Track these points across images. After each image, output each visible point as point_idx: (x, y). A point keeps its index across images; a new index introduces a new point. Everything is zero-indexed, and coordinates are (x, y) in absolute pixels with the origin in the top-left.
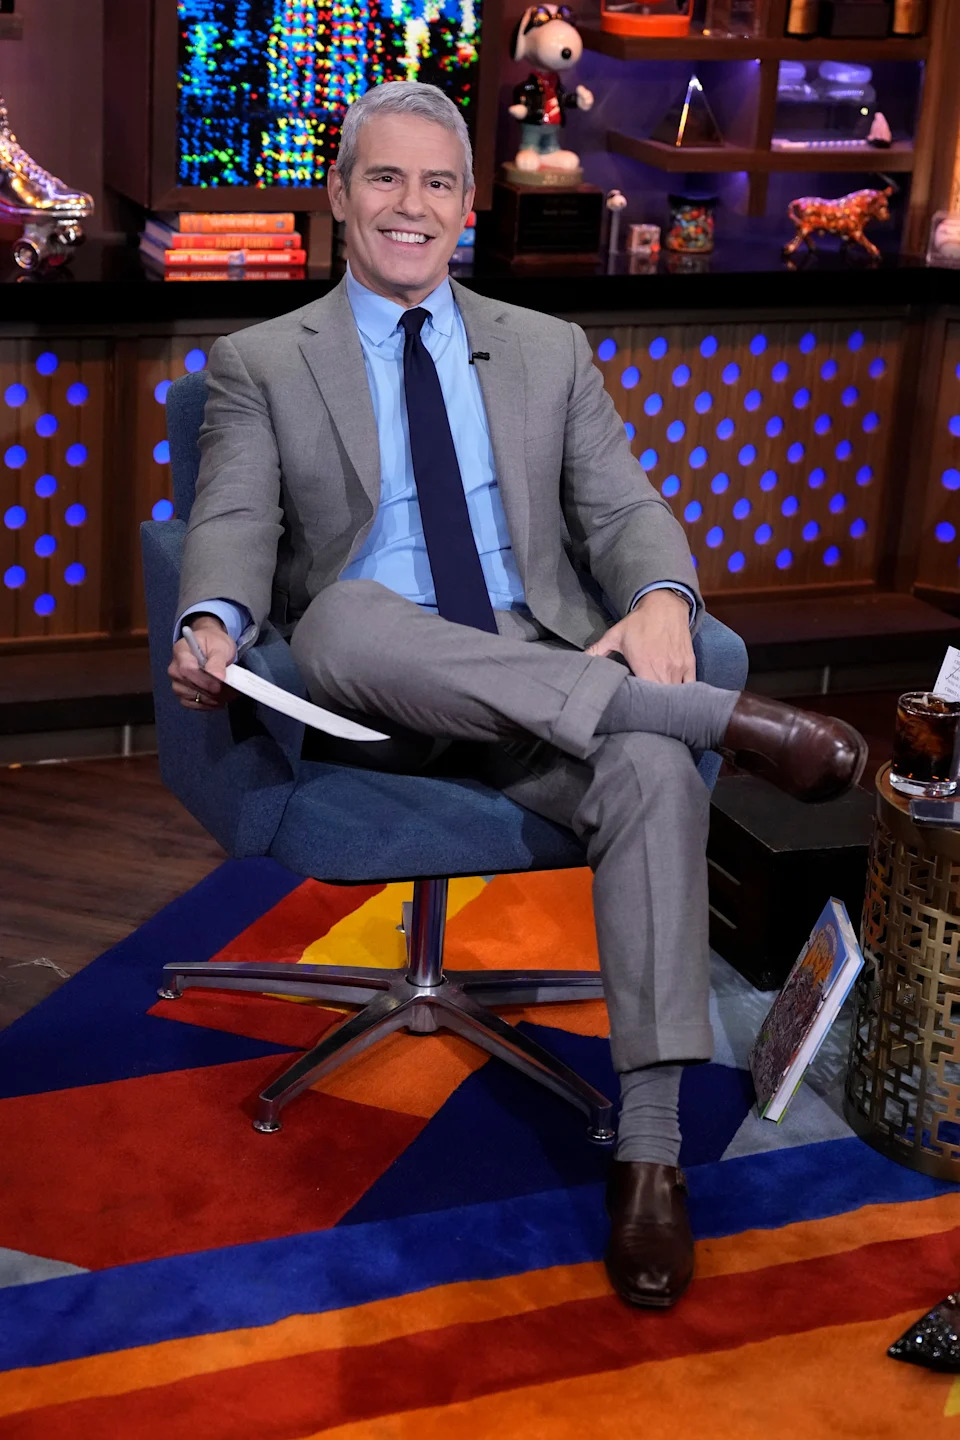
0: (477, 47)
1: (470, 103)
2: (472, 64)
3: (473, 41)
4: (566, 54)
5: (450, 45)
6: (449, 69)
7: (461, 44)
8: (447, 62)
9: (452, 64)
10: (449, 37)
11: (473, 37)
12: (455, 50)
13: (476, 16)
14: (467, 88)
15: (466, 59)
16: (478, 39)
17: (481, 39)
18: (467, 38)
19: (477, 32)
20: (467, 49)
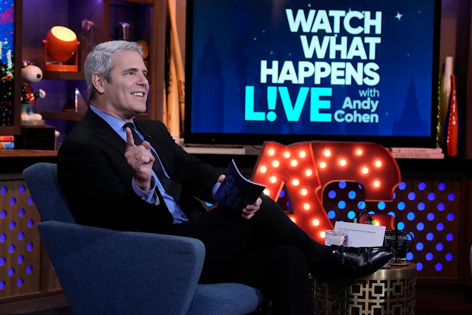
0: (13, 73)
1: (11, 94)
2: (11, 79)
3: (11, 71)
4: (38, 76)
5: (4, 72)
6: (4, 81)
7: (7, 72)
8: (3, 79)
9: (5, 79)
10: (3, 69)
11: (12, 70)
12: (5, 75)
13: (12, 63)
14: (10, 88)
15: (9, 77)
16: (13, 71)
17: (14, 70)
18: (10, 70)
19: (13, 68)
20: (10, 74)
